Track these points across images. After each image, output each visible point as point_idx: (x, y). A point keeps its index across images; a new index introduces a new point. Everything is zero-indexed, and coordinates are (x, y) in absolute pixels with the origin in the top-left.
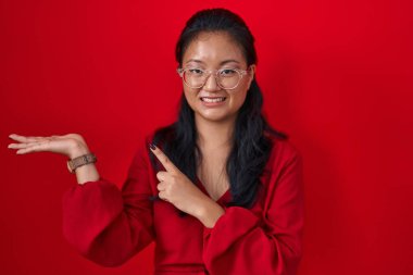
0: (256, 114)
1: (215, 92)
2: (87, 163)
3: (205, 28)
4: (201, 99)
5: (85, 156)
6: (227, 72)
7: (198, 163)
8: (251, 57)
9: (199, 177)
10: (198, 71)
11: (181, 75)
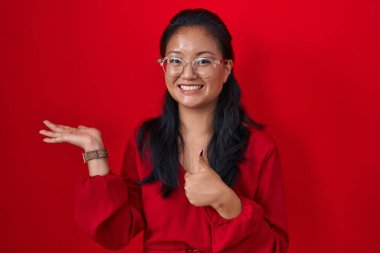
0: (232, 105)
1: (192, 80)
2: (98, 157)
3: (185, 24)
4: (179, 86)
5: (96, 151)
6: (204, 62)
7: (180, 149)
8: (227, 53)
9: (181, 162)
10: (178, 61)
11: (162, 64)
